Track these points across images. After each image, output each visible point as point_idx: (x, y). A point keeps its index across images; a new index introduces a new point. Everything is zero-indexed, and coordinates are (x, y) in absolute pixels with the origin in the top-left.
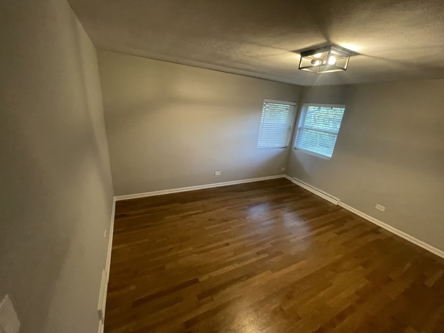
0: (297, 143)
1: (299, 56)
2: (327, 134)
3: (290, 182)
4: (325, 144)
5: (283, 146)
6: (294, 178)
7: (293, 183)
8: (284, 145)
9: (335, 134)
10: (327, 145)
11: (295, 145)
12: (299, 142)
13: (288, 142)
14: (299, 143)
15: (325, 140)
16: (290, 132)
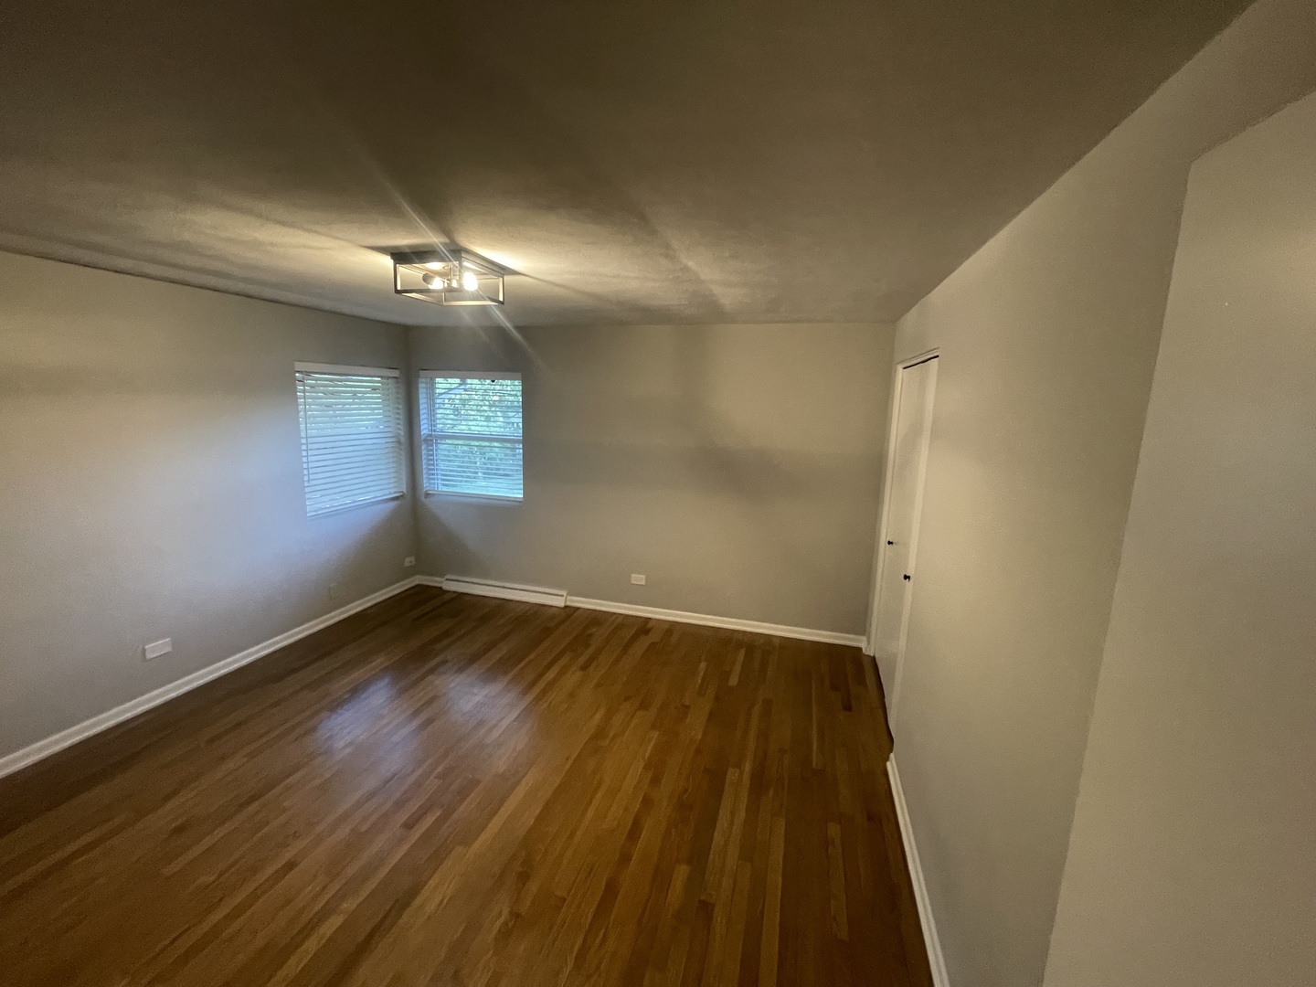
0: (430, 479)
1: (387, 261)
2: (496, 444)
3: (441, 591)
4: (497, 469)
5: (390, 494)
6: (448, 577)
7: (448, 591)
8: (396, 492)
9: (517, 441)
10: (504, 470)
11: (426, 484)
12: (434, 474)
13: (404, 482)
14: (434, 479)
15: (495, 459)
16: (402, 453)
